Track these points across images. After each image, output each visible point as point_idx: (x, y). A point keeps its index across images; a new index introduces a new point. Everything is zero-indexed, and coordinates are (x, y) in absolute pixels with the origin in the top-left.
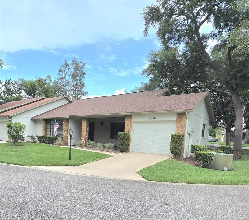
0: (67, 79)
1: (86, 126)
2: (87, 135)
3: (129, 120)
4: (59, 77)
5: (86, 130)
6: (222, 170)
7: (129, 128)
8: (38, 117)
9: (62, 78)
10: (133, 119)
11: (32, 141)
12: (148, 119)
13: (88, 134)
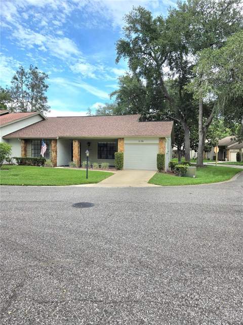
0: (24, 89)
1: (78, 147)
2: (79, 156)
3: (122, 142)
4: (13, 85)
5: (78, 151)
6: (192, 177)
7: (121, 149)
8: (12, 136)
9: (17, 88)
10: (125, 142)
11: (8, 163)
12: (137, 142)
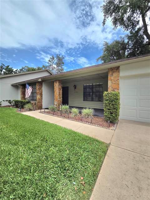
1: (59, 88)
2: (60, 98)
5: (59, 92)
11: (10, 105)
13: (61, 96)
